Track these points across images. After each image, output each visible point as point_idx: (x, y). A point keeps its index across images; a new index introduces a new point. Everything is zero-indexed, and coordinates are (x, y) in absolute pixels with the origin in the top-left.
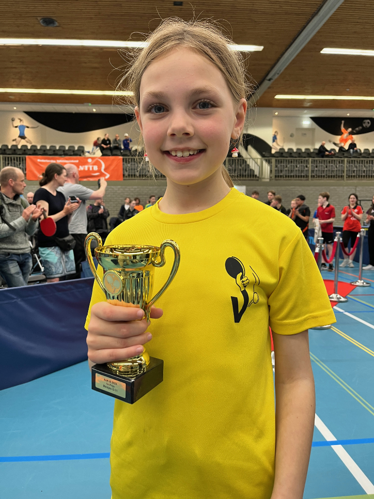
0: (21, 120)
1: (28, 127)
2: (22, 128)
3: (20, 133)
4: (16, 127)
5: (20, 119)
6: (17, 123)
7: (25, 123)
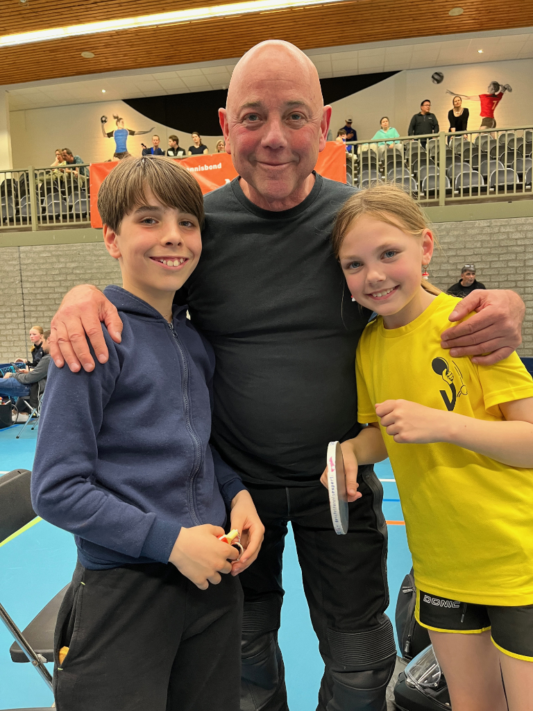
0: (118, 119)
1: (132, 133)
2: (120, 136)
3: (117, 147)
4: (110, 135)
5: (115, 118)
6: (112, 126)
7: (127, 125)
